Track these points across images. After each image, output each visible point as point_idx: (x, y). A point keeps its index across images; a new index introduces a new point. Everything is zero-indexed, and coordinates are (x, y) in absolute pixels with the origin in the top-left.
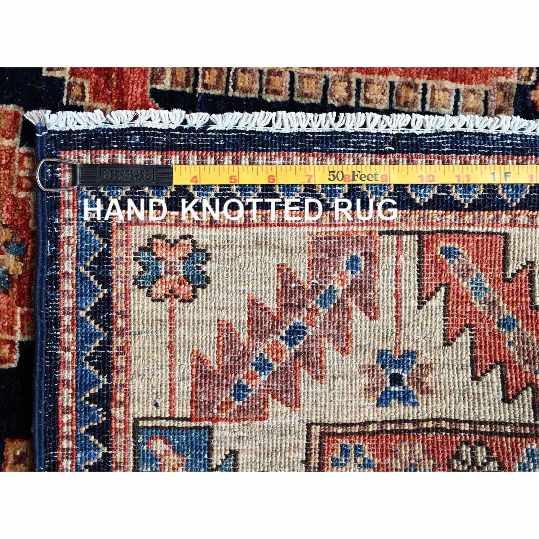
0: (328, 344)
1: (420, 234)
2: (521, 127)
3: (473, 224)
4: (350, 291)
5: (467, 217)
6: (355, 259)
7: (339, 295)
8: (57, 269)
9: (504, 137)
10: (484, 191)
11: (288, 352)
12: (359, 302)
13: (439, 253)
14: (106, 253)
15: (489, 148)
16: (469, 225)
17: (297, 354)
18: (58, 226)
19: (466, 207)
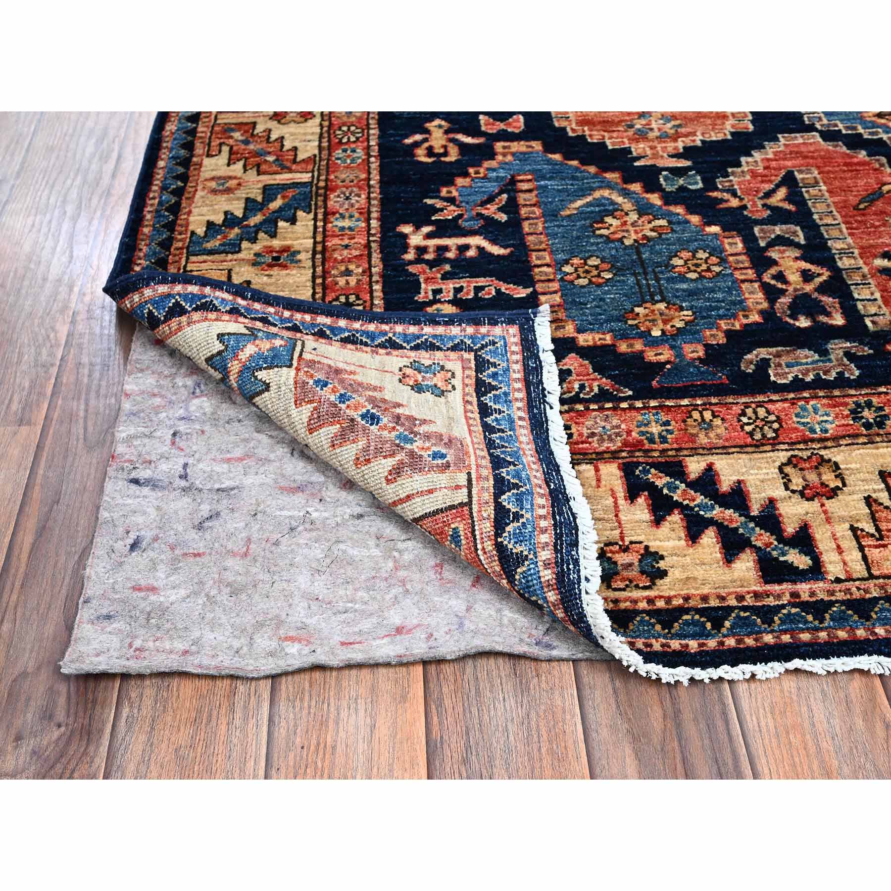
0: (361, 444)
1: (470, 503)
2: (590, 577)
3: (485, 553)
4: (412, 454)
5: (489, 543)
6: (443, 456)
7: (408, 446)
8: (425, 325)
9: (576, 562)
10: (517, 554)
11: (356, 415)
12: (401, 462)
13: (453, 526)
14: (439, 349)
15: (562, 548)
16: (483, 549)
17: (352, 420)
18: (460, 325)
19: (499, 540)
